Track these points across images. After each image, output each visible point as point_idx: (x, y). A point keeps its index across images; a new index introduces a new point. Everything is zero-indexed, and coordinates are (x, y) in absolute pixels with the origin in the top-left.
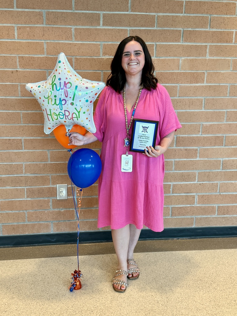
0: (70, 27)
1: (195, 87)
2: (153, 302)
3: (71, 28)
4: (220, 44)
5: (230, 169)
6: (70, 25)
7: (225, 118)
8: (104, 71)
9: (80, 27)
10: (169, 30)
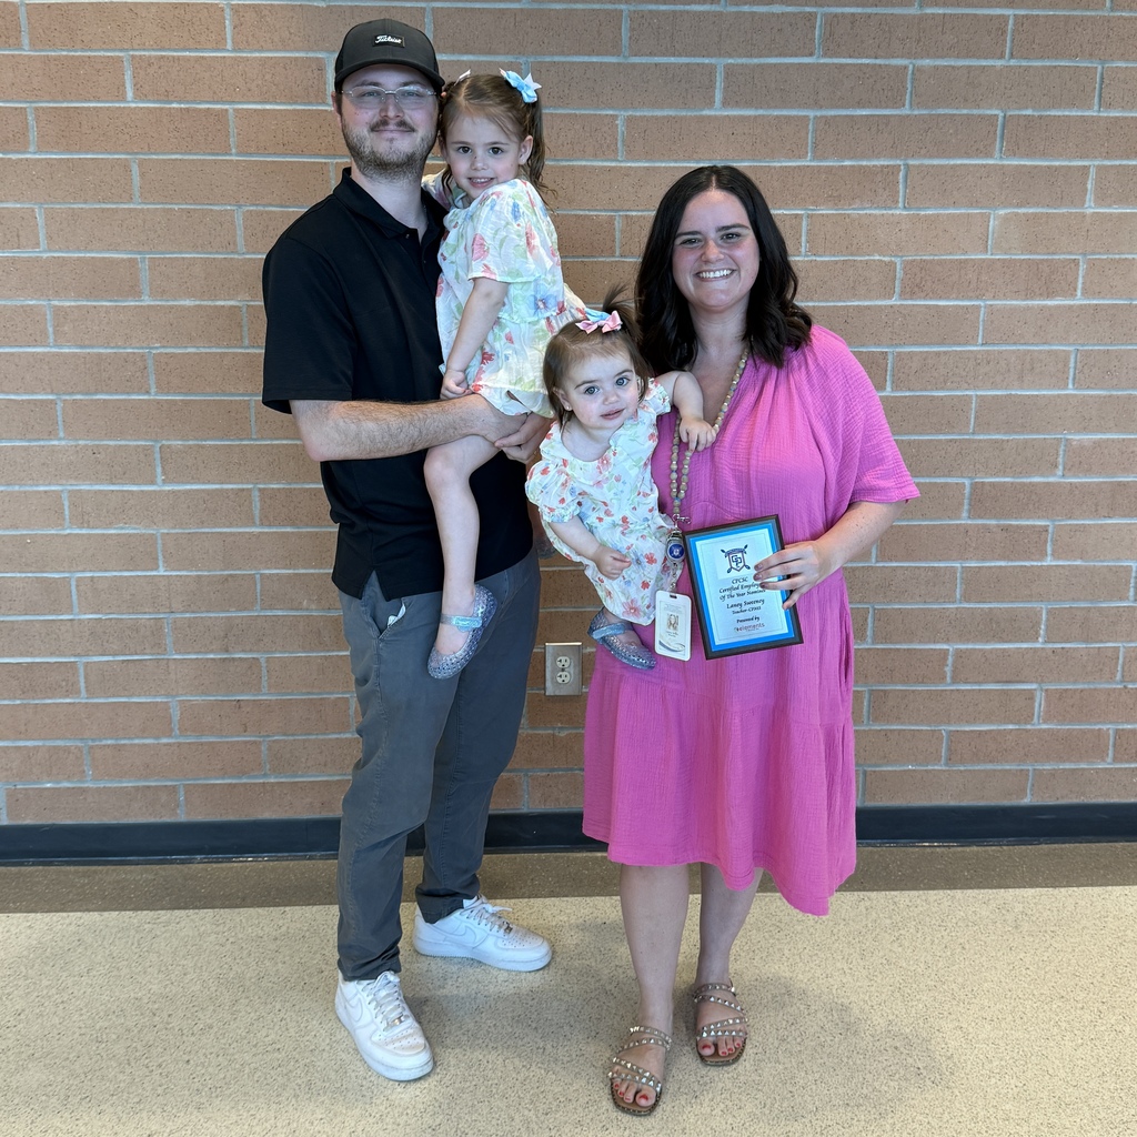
0: (611, 112)
1: (1042, 309)
2: (902, 1072)
3: (614, 117)
4: (1134, 163)
6: (613, 108)
9: (646, 114)
10: (954, 115)
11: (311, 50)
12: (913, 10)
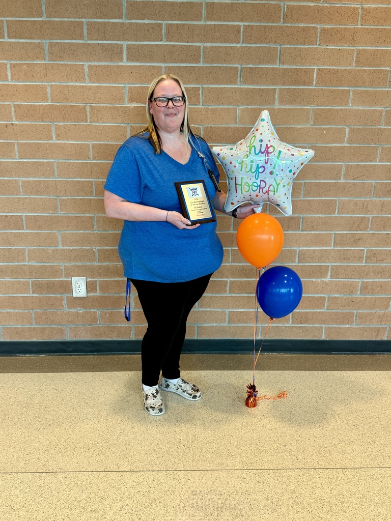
0: (82, 63)
3: (83, 65)
4: (295, 87)
5: (309, 262)
6: (82, 61)
7: (302, 192)
8: (131, 124)
9: (96, 64)
10: (221, 67)
12: (202, 23)
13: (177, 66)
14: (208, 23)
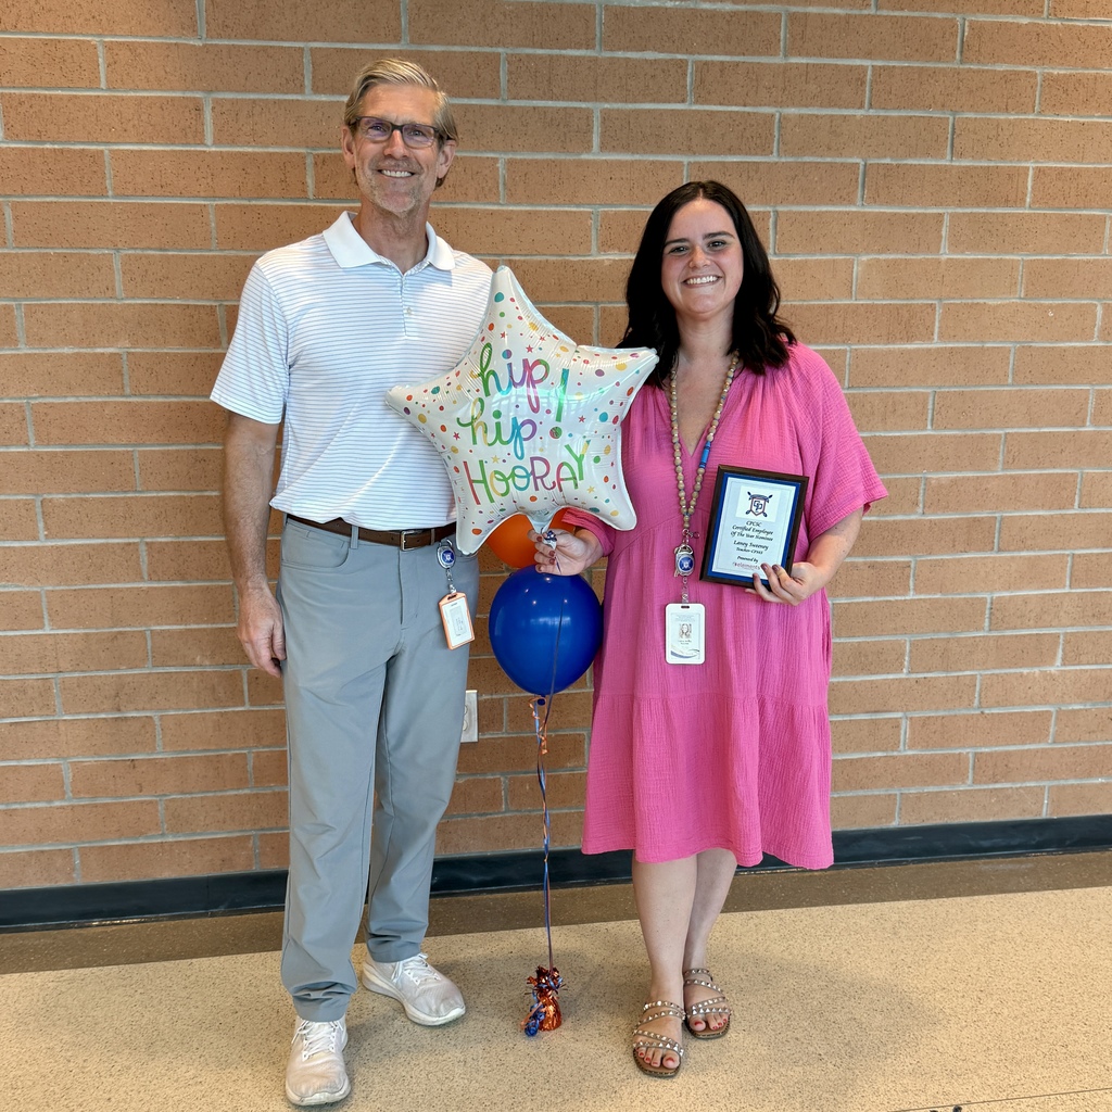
0: (492, 155)
1: (902, 352)
3: (495, 160)
4: (984, 211)
5: (1015, 628)
6: (493, 151)
7: (1001, 458)
8: (602, 302)
9: (525, 157)
10: (819, 163)
11: (187, 89)
12: (779, 60)
13: (718, 162)
14: (794, 60)
